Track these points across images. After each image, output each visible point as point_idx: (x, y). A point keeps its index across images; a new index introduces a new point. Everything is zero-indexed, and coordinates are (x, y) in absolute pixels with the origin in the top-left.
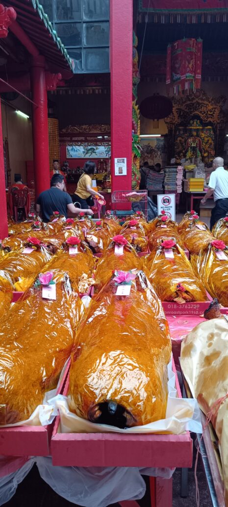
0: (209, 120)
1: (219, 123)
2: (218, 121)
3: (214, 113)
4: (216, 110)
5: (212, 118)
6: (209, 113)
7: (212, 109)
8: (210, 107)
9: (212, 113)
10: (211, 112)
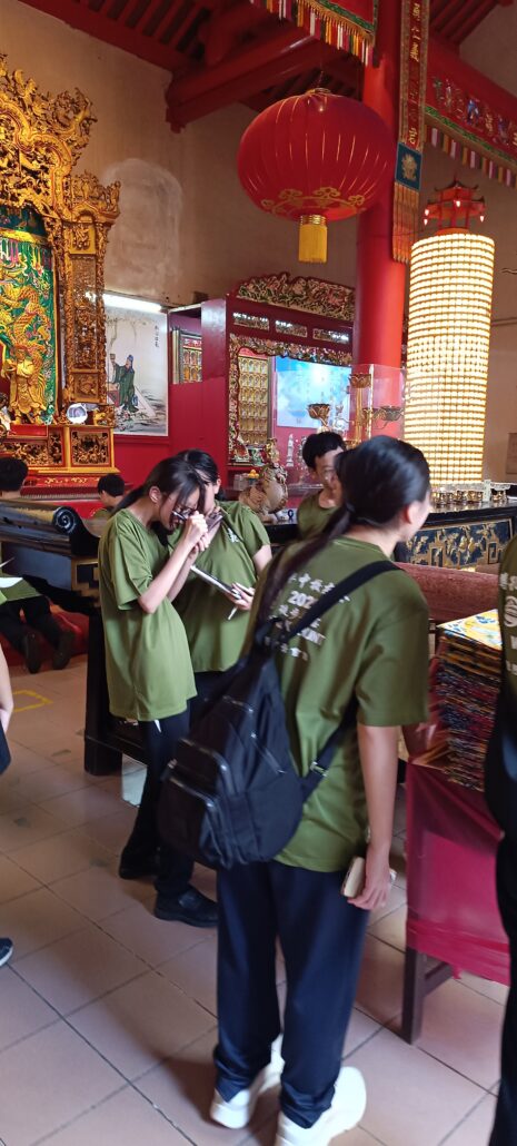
0: (26, 194)
1: (69, 224)
2: (68, 216)
3: (46, 170)
4: (54, 157)
5: (39, 191)
6: (23, 160)
7: (39, 144)
8: (27, 135)
9: (35, 166)
10: (32, 158)
